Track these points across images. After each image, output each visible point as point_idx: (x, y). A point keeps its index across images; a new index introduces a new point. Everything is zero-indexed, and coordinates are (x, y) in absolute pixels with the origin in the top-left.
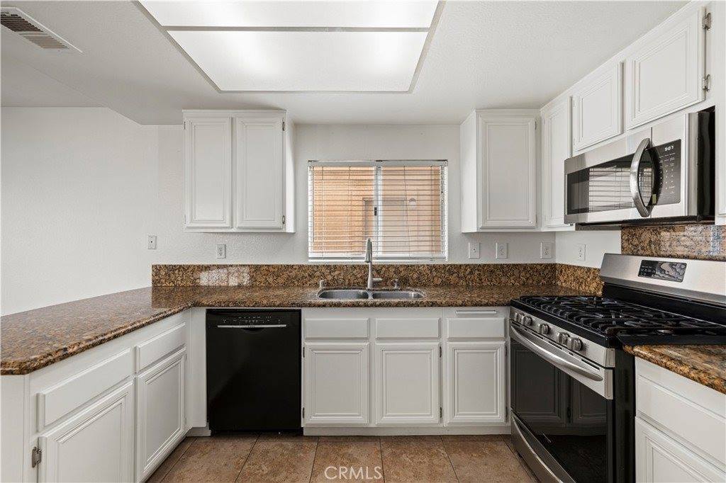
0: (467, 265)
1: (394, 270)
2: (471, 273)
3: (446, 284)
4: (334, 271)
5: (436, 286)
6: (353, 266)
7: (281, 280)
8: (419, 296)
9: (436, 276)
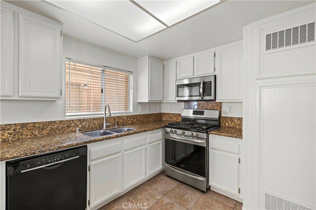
0: (139, 115)
1: (113, 119)
2: (140, 118)
3: (132, 124)
4: (83, 122)
5: (129, 124)
6: (94, 118)
7: (45, 132)
8: (128, 130)
9: (129, 120)
